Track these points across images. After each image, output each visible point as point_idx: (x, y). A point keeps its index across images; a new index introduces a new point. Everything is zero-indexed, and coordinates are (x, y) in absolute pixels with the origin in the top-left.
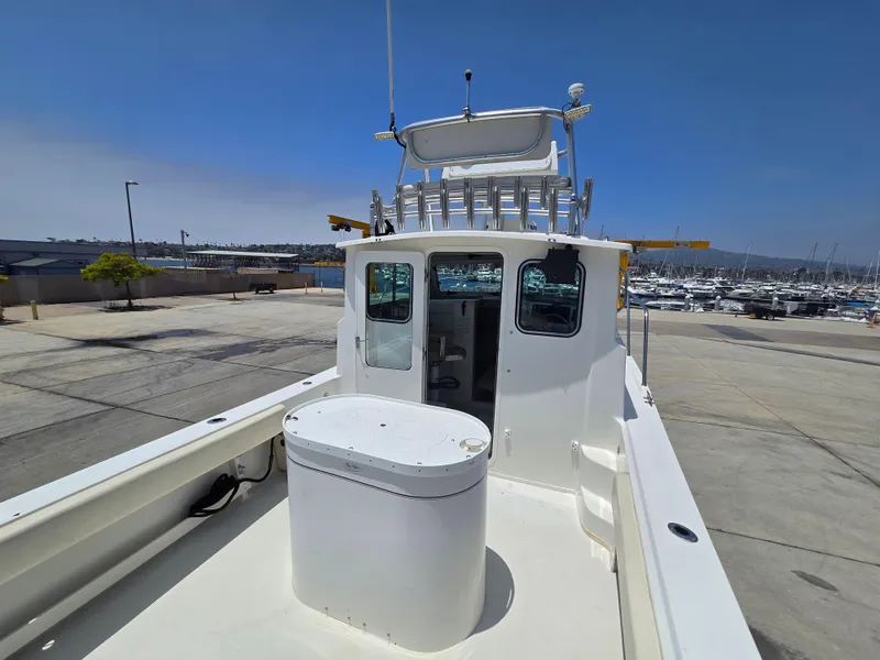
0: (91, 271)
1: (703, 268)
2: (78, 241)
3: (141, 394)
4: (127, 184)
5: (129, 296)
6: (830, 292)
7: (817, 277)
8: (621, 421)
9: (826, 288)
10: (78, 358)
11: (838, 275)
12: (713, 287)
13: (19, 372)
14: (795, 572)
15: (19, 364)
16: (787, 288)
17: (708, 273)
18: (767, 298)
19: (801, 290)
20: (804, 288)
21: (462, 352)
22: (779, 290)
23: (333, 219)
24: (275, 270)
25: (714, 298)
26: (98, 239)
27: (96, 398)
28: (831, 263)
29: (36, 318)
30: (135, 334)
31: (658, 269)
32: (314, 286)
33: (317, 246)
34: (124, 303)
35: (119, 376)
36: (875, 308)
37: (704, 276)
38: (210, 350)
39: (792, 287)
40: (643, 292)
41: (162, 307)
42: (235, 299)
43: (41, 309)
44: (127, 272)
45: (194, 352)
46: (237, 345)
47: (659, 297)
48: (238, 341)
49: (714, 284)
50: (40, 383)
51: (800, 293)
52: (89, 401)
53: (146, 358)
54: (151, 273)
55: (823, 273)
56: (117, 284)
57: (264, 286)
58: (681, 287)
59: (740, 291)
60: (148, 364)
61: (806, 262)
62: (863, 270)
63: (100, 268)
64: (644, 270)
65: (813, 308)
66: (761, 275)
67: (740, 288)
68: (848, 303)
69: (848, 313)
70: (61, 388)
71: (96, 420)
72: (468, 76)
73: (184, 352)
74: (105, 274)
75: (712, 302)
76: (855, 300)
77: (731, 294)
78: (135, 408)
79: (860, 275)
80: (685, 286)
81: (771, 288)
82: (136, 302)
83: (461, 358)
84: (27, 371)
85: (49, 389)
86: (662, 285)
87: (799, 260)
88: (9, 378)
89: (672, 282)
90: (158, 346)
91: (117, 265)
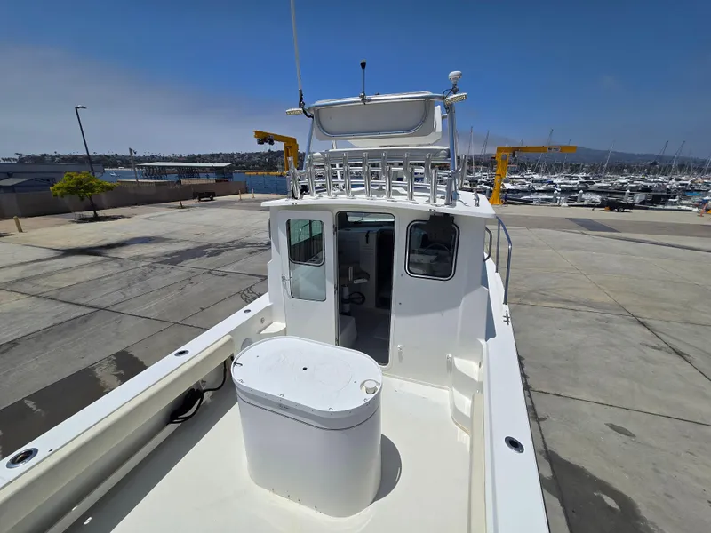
0: (58, 188)
1: (571, 165)
2: (42, 155)
3: (118, 297)
4: (77, 108)
5: (94, 207)
6: (673, 184)
7: (665, 171)
8: (483, 342)
9: (671, 180)
10: (62, 267)
11: (683, 167)
12: (578, 182)
13: (18, 280)
14: (607, 424)
15: (15, 273)
16: (638, 180)
17: (575, 169)
18: (621, 191)
19: (650, 182)
20: (652, 180)
21: (367, 276)
22: (632, 183)
23: (258, 134)
24: (212, 179)
25: (577, 192)
26: (58, 153)
27: (82, 301)
28: (677, 158)
29: (21, 231)
30: (105, 243)
31: (534, 166)
32: (247, 192)
33: (246, 154)
34: (90, 214)
35: (96, 282)
36: (707, 198)
37: (571, 172)
38: (166, 256)
39: (643, 180)
40: (519, 187)
41: (122, 217)
42: (182, 207)
43: (23, 221)
44: (90, 188)
45: (154, 258)
46: (188, 250)
47: (533, 191)
48: (190, 246)
49: (579, 179)
50: (36, 290)
51: (649, 184)
52: (78, 304)
53: (117, 265)
54: (109, 188)
55: (670, 166)
56: (82, 199)
57: (205, 194)
58: (552, 183)
59: (599, 184)
60: (119, 270)
61: (658, 156)
62: (704, 162)
63: (65, 185)
64: (522, 167)
65: (657, 199)
66: (618, 169)
67: (600, 182)
68: (686, 192)
69: (685, 202)
70: (52, 294)
71: (86, 321)
72: (363, 65)
73: (146, 258)
74: (71, 191)
75: (576, 195)
76: (693, 190)
77: (593, 187)
78: (114, 309)
79: (700, 167)
80: (555, 181)
81: (625, 181)
82: (101, 213)
83: (365, 281)
84: (23, 279)
85: (44, 295)
86: (536, 181)
87: (653, 155)
88: (9, 287)
89: (545, 177)
90: (125, 253)
91: (80, 182)
